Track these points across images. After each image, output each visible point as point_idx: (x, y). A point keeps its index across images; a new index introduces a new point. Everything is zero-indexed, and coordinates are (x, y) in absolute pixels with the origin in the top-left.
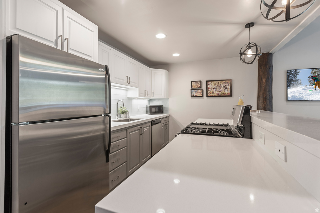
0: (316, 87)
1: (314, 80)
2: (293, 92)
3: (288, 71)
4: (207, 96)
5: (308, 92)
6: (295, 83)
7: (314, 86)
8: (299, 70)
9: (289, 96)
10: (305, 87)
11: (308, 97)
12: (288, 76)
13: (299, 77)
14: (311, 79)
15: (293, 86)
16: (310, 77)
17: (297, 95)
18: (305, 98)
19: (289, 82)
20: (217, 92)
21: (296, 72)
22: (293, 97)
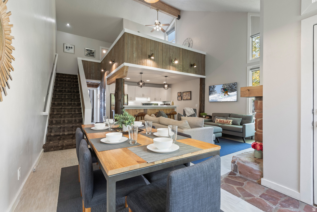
0: (225, 94)
1: (224, 90)
2: (212, 97)
3: (209, 87)
4: (183, 100)
5: (221, 97)
6: (213, 93)
7: (224, 94)
8: (215, 86)
9: (210, 99)
10: (219, 95)
11: (220, 100)
12: (210, 89)
13: (215, 89)
14: (222, 90)
15: (212, 94)
16: (222, 89)
17: (214, 99)
18: (219, 100)
19: (210, 92)
20: (186, 98)
21: (214, 87)
22: (212, 100)
